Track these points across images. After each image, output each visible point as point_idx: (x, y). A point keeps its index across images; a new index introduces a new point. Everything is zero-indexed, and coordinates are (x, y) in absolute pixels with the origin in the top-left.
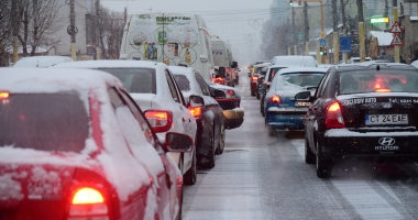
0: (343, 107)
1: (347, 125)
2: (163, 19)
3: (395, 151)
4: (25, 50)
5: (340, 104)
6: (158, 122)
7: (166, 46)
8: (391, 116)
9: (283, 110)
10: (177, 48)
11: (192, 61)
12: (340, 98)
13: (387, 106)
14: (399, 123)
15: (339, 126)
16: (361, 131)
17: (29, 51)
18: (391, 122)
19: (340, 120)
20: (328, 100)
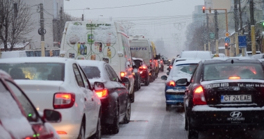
0: (205, 90)
1: (208, 103)
2: (91, 25)
3: (241, 121)
4: (6, 46)
5: (203, 88)
6: (65, 101)
7: (93, 45)
8: (239, 96)
9: (177, 91)
10: (101, 46)
11: (112, 56)
12: (203, 83)
13: (236, 89)
14: (245, 101)
15: (202, 103)
16: (218, 107)
17: (9, 47)
18: (239, 101)
19: (203, 99)
20: (195, 85)
